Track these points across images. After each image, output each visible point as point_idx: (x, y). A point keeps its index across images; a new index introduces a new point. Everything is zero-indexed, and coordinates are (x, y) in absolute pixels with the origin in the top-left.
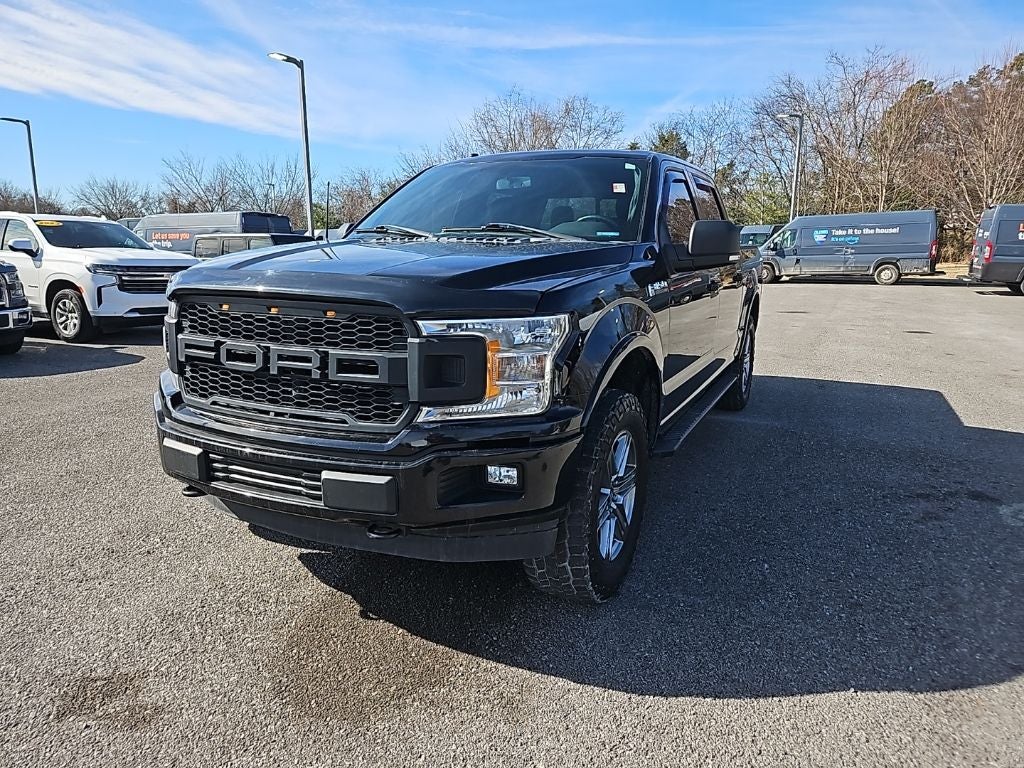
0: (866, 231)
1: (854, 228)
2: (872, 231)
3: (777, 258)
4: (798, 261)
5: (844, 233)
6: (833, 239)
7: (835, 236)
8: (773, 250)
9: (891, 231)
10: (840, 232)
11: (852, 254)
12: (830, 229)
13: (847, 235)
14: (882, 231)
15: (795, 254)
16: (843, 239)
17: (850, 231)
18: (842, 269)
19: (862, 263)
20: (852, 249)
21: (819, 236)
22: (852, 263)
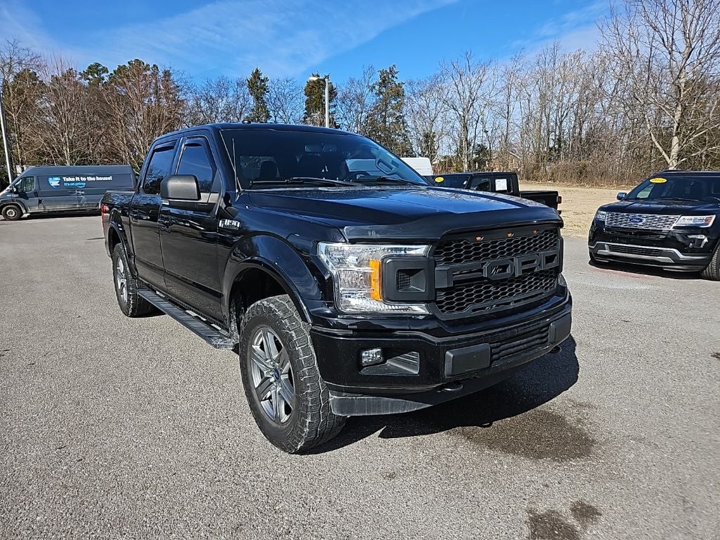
0: (90, 179)
1: (79, 176)
2: (94, 179)
3: (22, 200)
4: (40, 202)
5: (73, 179)
6: (65, 184)
7: (66, 182)
8: (15, 193)
9: (106, 179)
10: (70, 179)
11: (83, 195)
12: (61, 177)
13: (75, 182)
14: (101, 179)
15: (37, 196)
16: (73, 184)
17: (78, 179)
18: (78, 206)
19: (92, 201)
20: (82, 191)
21: (54, 182)
22: (85, 201)
